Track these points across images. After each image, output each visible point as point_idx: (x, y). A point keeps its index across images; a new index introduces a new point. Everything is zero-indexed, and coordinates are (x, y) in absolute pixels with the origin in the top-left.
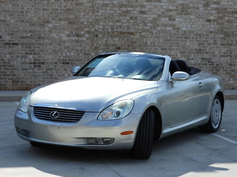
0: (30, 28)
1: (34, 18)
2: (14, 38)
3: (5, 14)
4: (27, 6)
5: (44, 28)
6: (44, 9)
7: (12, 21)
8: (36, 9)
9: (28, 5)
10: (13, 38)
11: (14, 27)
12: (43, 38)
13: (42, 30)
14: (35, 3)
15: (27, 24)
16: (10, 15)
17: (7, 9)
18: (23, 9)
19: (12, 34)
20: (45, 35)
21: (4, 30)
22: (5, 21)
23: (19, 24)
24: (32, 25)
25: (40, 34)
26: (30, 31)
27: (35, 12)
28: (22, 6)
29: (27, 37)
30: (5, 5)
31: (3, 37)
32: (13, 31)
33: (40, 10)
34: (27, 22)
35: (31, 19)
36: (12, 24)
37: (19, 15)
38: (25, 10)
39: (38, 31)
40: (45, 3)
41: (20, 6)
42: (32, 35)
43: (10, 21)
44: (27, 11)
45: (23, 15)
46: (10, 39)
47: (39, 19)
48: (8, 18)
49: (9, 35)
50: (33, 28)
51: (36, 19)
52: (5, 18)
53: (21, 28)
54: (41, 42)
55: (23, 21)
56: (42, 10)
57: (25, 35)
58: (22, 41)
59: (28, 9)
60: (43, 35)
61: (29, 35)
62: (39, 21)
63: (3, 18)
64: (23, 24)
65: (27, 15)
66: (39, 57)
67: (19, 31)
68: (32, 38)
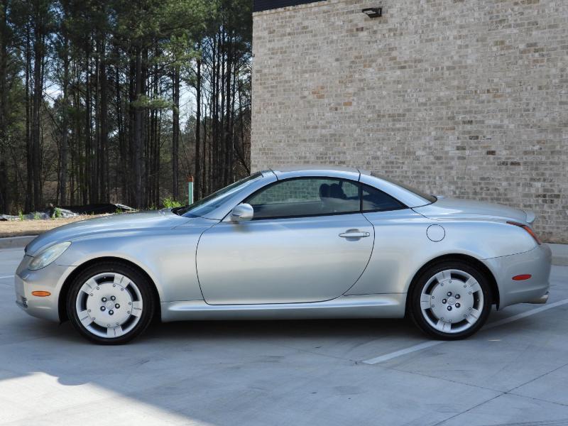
0: (538, 137)
1: (545, 119)
2: (514, 153)
3: (502, 115)
4: (534, 99)
5: (560, 136)
6: (561, 103)
7: (512, 126)
8: (548, 103)
9: (536, 98)
10: (511, 154)
11: (515, 136)
12: (559, 152)
13: (558, 139)
14: (547, 93)
15: (535, 130)
16: (509, 116)
17: (505, 107)
18: (528, 104)
19: (510, 148)
20: (562, 147)
21: (499, 142)
22: (501, 127)
23: (522, 130)
24: (541, 131)
25: (554, 147)
26: (539, 142)
27: (548, 108)
28: (526, 99)
29: (534, 152)
30: (502, 101)
31: (497, 153)
32: (512, 143)
33: (556, 105)
34: (535, 125)
35: (540, 121)
36: (511, 131)
37: (522, 116)
38: (530, 107)
39: (551, 141)
40: (563, 92)
41: (524, 101)
42: (541, 149)
43: (508, 126)
44: (534, 109)
45: (527, 115)
46: (508, 156)
47: (553, 119)
48: (506, 122)
49: (506, 149)
50: (542, 136)
51: (547, 120)
52: (502, 121)
53: (525, 137)
54: (556, 159)
55: (527, 126)
56: (558, 104)
57: (530, 148)
58: (526, 159)
59: (536, 104)
60: (558, 148)
61: (537, 147)
62: (553, 123)
63: (499, 123)
64: (527, 129)
65: (534, 115)
66: (551, 186)
67: (521, 142)
68: (541, 154)
